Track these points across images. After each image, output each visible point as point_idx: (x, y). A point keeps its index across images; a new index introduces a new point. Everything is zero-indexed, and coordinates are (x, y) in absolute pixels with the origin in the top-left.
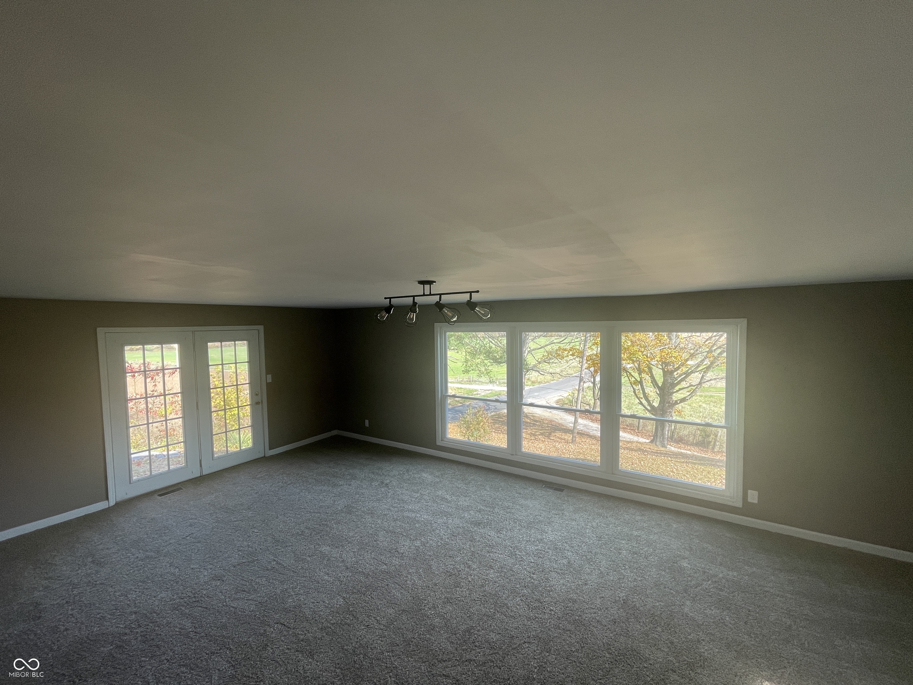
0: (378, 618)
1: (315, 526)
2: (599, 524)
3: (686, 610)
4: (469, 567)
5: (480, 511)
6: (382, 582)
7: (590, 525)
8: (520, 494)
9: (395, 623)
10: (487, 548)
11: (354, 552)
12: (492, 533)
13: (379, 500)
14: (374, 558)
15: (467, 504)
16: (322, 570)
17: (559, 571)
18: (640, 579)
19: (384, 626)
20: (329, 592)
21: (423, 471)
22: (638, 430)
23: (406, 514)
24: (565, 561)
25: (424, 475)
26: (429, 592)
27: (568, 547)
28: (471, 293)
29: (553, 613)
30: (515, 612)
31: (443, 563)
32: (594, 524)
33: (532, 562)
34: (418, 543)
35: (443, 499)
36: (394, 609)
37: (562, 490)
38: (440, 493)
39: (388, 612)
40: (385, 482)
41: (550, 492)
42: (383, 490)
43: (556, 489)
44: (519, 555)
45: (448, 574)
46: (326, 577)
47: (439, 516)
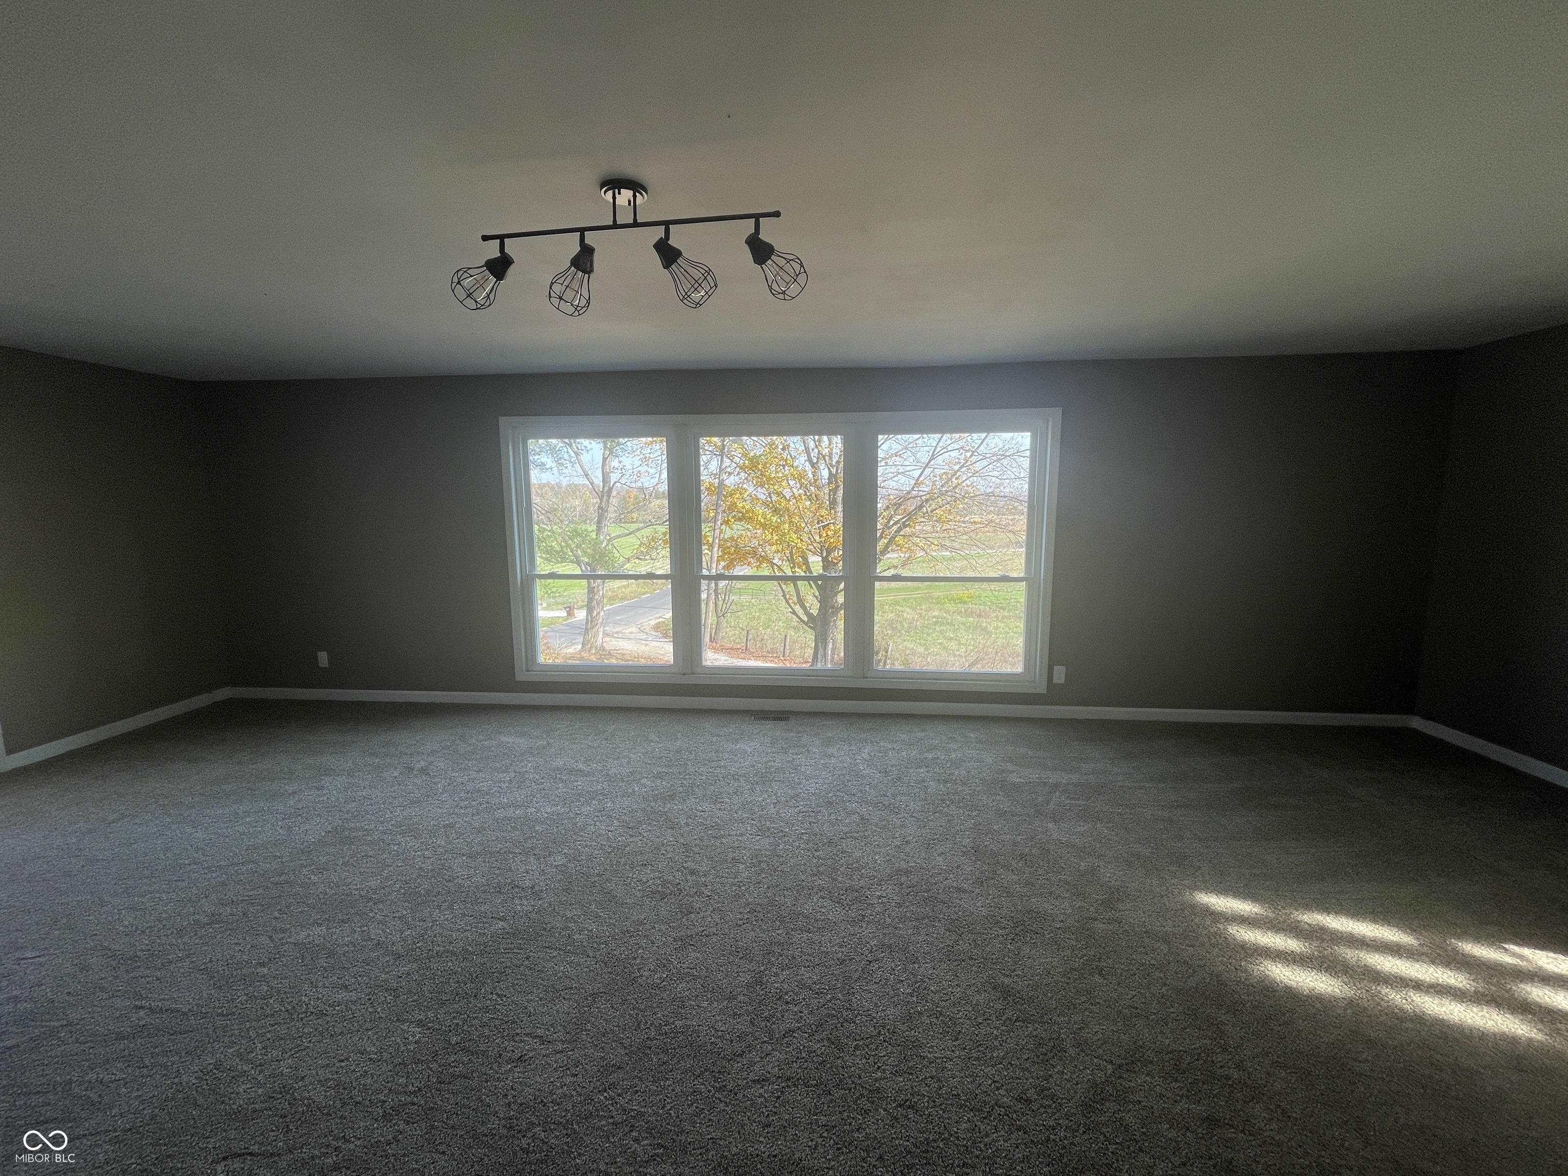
0: (539, 1032)
1: (250, 893)
2: (872, 754)
3: (1055, 836)
4: (693, 873)
5: (659, 776)
6: (510, 955)
7: (860, 758)
8: (719, 736)
9: (589, 1026)
10: (710, 832)
11: (399, 918)
12: (706, 806)
13: (415, 802)
14: (464, 915)
15: (628, 771)
16: (320, 985)
17: (855, 835)
18: (974, 814)
19: (563, 1042)
20: (368, 1025)
21: (500, 733)
22: (783, 656)
23: (500, 814)
24: (855, 817)
25: (505, 739)
26: (633, 941)
27: (846, 798)
28: (757, 217)
29: (885, 900)
30: (824, 920)
31: (635, 880)
32: (865, 756)
33: (803, 834)
34: (559, 860)
35: (571, 771)
36: (570, 999)
37: (787, 719)
38: (559, 762)
39: (558, 1012)
40: (418, 766)
41: (769, 725)
42: (418, 781)
43: (775, 719)
44: (773, 827)
45: (658, 897)
46: (342, 995)
47: (580, 801)
